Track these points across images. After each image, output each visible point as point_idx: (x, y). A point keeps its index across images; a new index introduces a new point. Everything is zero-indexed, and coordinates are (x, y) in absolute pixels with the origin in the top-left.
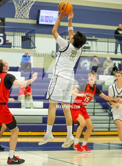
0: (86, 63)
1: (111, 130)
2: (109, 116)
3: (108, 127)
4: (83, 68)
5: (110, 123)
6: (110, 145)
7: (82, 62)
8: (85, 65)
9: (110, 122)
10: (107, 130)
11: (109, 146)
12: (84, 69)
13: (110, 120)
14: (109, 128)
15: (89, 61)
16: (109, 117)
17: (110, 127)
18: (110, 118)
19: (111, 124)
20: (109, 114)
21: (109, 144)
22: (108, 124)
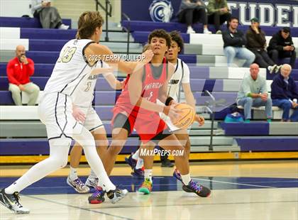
0: (161, 8)
1: (215, 149)
2: (210, 119)
3: (209, 143)
4: (155, 18)
5: (212, 135)
6: (213, 181)
7: (153, 6)
8: (160, 12)
9: (212, 132)
10: (207, 149)
11: (211, 182)
12: (157, 20)
13: (212, 129)
14: (211, 146)
15: (168, 4)
16: (210, 122)
17: (213, 143)
18: (212, 124)
19: (214, 138)
20: (211, 115)
21: (211, 178)
22: (209, 138)
